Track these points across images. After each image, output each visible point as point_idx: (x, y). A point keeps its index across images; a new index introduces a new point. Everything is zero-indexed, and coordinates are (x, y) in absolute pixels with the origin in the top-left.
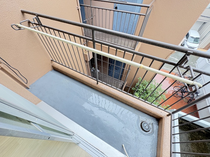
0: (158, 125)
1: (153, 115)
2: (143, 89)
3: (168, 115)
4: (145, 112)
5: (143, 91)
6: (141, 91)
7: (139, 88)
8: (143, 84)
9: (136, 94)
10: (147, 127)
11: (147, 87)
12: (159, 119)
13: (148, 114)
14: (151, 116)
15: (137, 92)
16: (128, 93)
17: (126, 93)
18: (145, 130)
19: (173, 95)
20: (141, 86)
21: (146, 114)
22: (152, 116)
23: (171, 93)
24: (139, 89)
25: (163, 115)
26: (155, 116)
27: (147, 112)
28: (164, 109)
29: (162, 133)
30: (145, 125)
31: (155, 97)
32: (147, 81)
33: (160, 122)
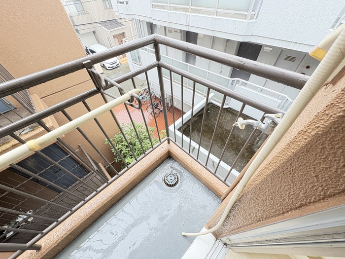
0: (175, 161)
1: (162, 160)
2: (127, 146)
3: (169, 143)
4: (153, 168)
5: (129, 149)
6: (127, 152)
7: (121, 151)
8: (118, 142)
9: (127, 160)
10: (173, 178)
11: (126, 140)
12: (169, 156)
13: (158, 166)
14: (161, 163)
15: (125, 157)
16: (120, 173)
17: (116, 176)
18: (174, 183)
19: (155, 117)
20: (120, 146)
21: (156, 168)
22: (163, 162)
23: (151, 117)
24: (123, 152)
25: (166, 149)
26: (164, 158)
27: (155, 166)
28: (159, 143)
29: (185, 163)
30: (169, 178)
31: (145, 139)
32: (117, 135)
33: (172, 156)
